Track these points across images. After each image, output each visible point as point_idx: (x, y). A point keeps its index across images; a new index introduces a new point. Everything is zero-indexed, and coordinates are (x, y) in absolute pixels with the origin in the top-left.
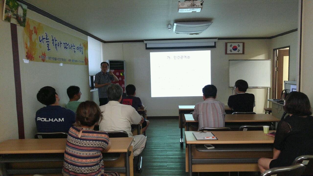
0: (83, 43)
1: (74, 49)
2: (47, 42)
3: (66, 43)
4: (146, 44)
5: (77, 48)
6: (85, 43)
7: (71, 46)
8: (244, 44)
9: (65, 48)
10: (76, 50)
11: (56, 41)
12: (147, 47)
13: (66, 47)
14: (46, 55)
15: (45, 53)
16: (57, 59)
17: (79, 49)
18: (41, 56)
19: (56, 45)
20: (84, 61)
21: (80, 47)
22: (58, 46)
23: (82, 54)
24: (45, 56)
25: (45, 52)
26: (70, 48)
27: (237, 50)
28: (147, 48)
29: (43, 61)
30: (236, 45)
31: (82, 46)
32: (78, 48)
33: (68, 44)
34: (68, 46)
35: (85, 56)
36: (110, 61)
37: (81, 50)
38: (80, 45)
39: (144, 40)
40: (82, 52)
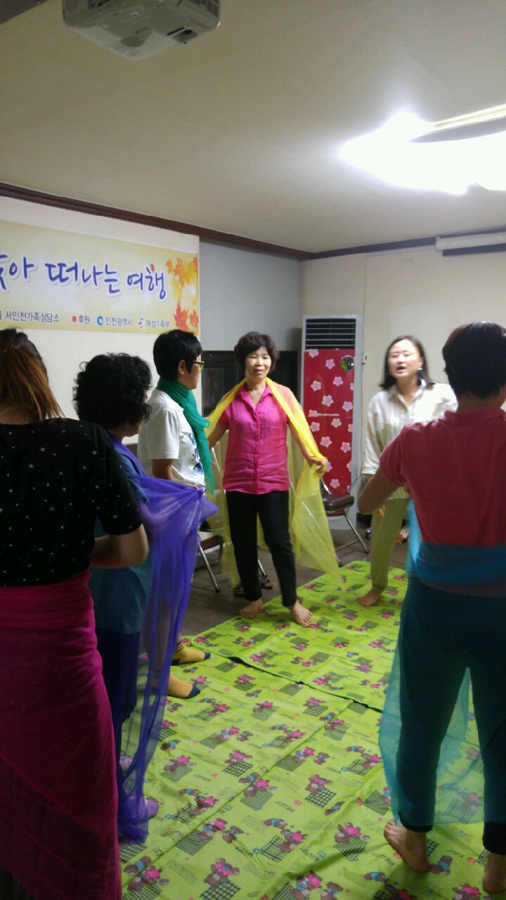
0: (169, 264)
1: (106, 281)
3: (61, 265)
5: (130, 277)
6: (178, 260)
7: (89, 272)
9: (52, 279)
10: (122, 284)
11: (1, 260)
13: (60, 276)
16: (4, 315)
17: (141, 280)
19: (1, 270)
20: (172, 321)
21: (146, 274)
22: (12, 273)
23: (161, 297)
26: (85, 281)
31: (161, 269)
32: (135, 279)
33: (75, 268)
34: (73, 272)
35: (179, 305)
36: (308, 321)
37: (157, 284)
38: (150, 268)
39: (437, 238)
40: (162, 291)
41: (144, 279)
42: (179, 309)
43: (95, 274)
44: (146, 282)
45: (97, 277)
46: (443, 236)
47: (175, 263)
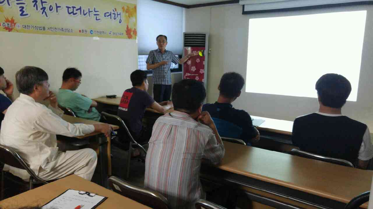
0: (123, 8)
1: (95, 15)
2: (17, 4)
3: (74, 7)
4: (243, 6)
5: (105, 14)
6: (128, 7)
7: (87, 11)
9: (69, 13)
10: (101, 16)
11: (44, 4)
12: (245, 10)
13: (73, 12)
14: (15, 22)
15: (14, 19)
16: (46, 28)
17: (110, 15)
18: (4, 23)
19: (44, 8)
20: (125, 33)
21: (113, 12)
22: (51, 10)
23: (120, 22)
24: (15, 24)
25: (12, 18)
26: (85, 15)
28: (245, 13)
29: (10, 30)
31: (119, 11)
32: (108, 14)
33: (80, 9)
34: (79, 11)
35: (128, 26)
36: (184, 34)
37: (118, 17)
38: (114, 10)
39: (240, 0)
40: (120, 20)
41: (112, 14)
42: (128, 28)
43: (89, 12)
44: (113, 16)
45: (90, 13)
47: (126, 8)
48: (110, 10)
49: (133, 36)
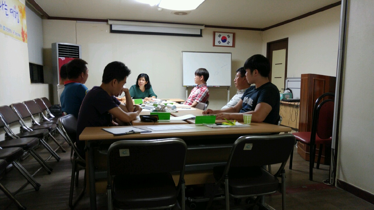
4: (111, 26)
5: (10, 10)
8: (234, 35)
10: (9, 13)
20: (21, 35)
21: (14, 10)
23: (18, 22)
27: (227, 42)
28: (112, 31)
30: (226, 35)
31: (17, 10)
35: (22, 28)
36: (59, 45)
37: (17, 16)
38: (15, 8)
39: (108, 20)
40: (18, 20)
41: (14, 12)
42: (22, 30)
43: (3, 4)
45: (3, 6)
46: (110, 20)
47: (20, 7)
48: (13, 8)
49: (25, 39)
